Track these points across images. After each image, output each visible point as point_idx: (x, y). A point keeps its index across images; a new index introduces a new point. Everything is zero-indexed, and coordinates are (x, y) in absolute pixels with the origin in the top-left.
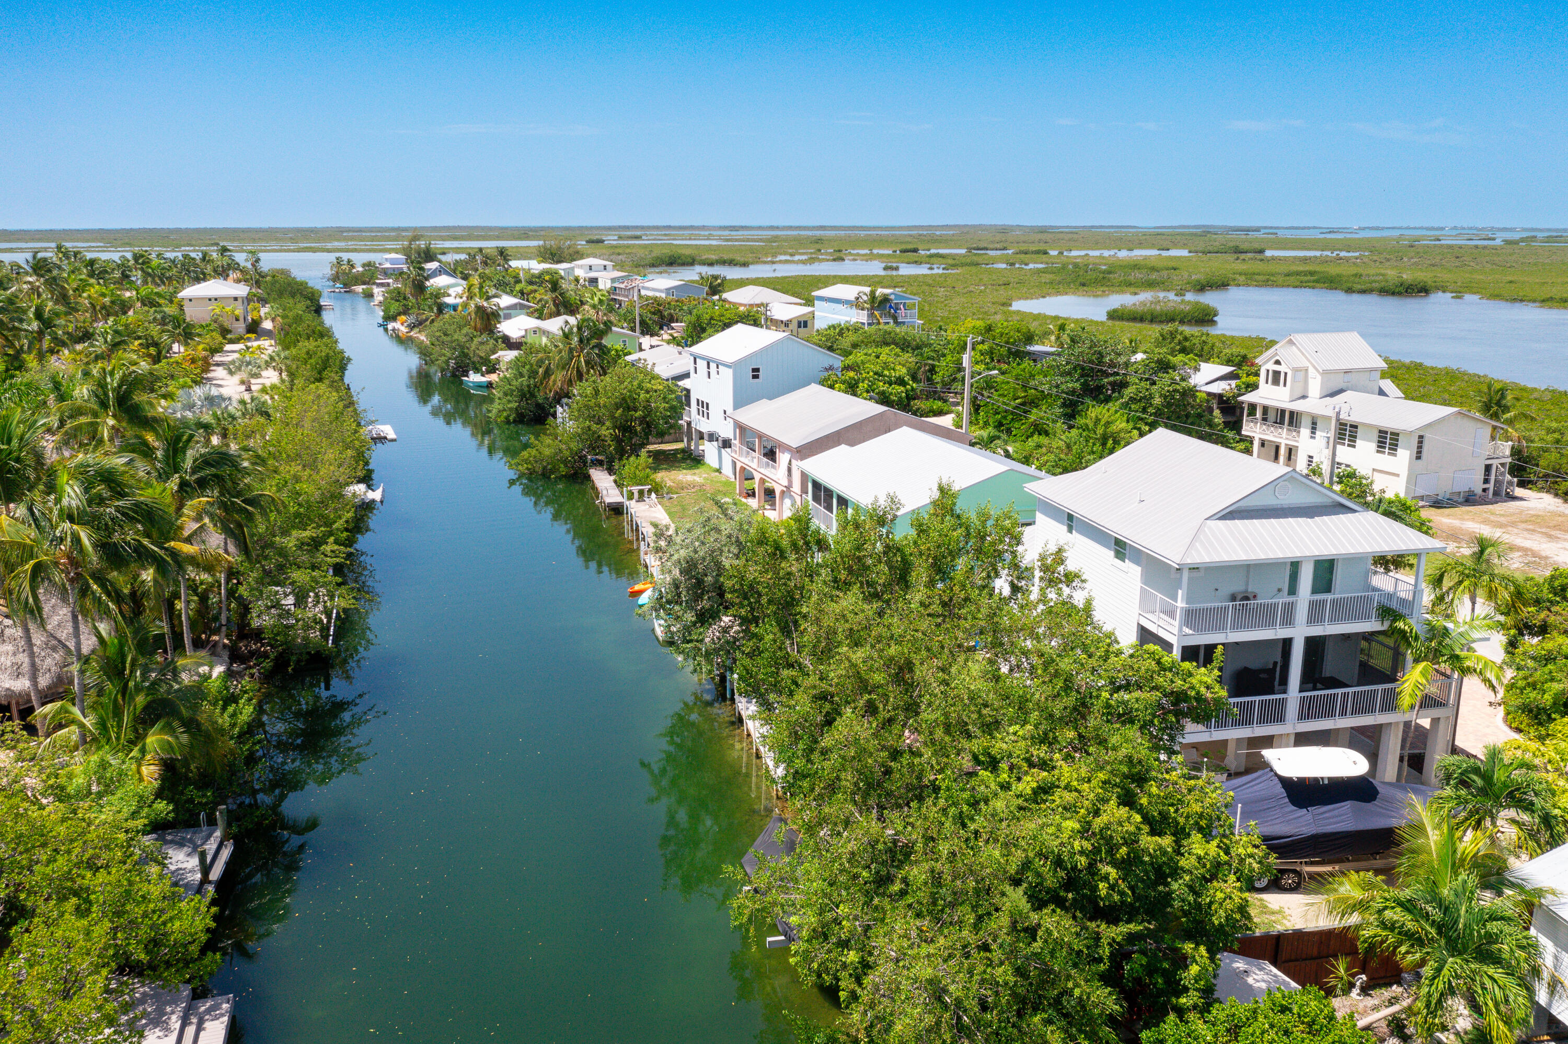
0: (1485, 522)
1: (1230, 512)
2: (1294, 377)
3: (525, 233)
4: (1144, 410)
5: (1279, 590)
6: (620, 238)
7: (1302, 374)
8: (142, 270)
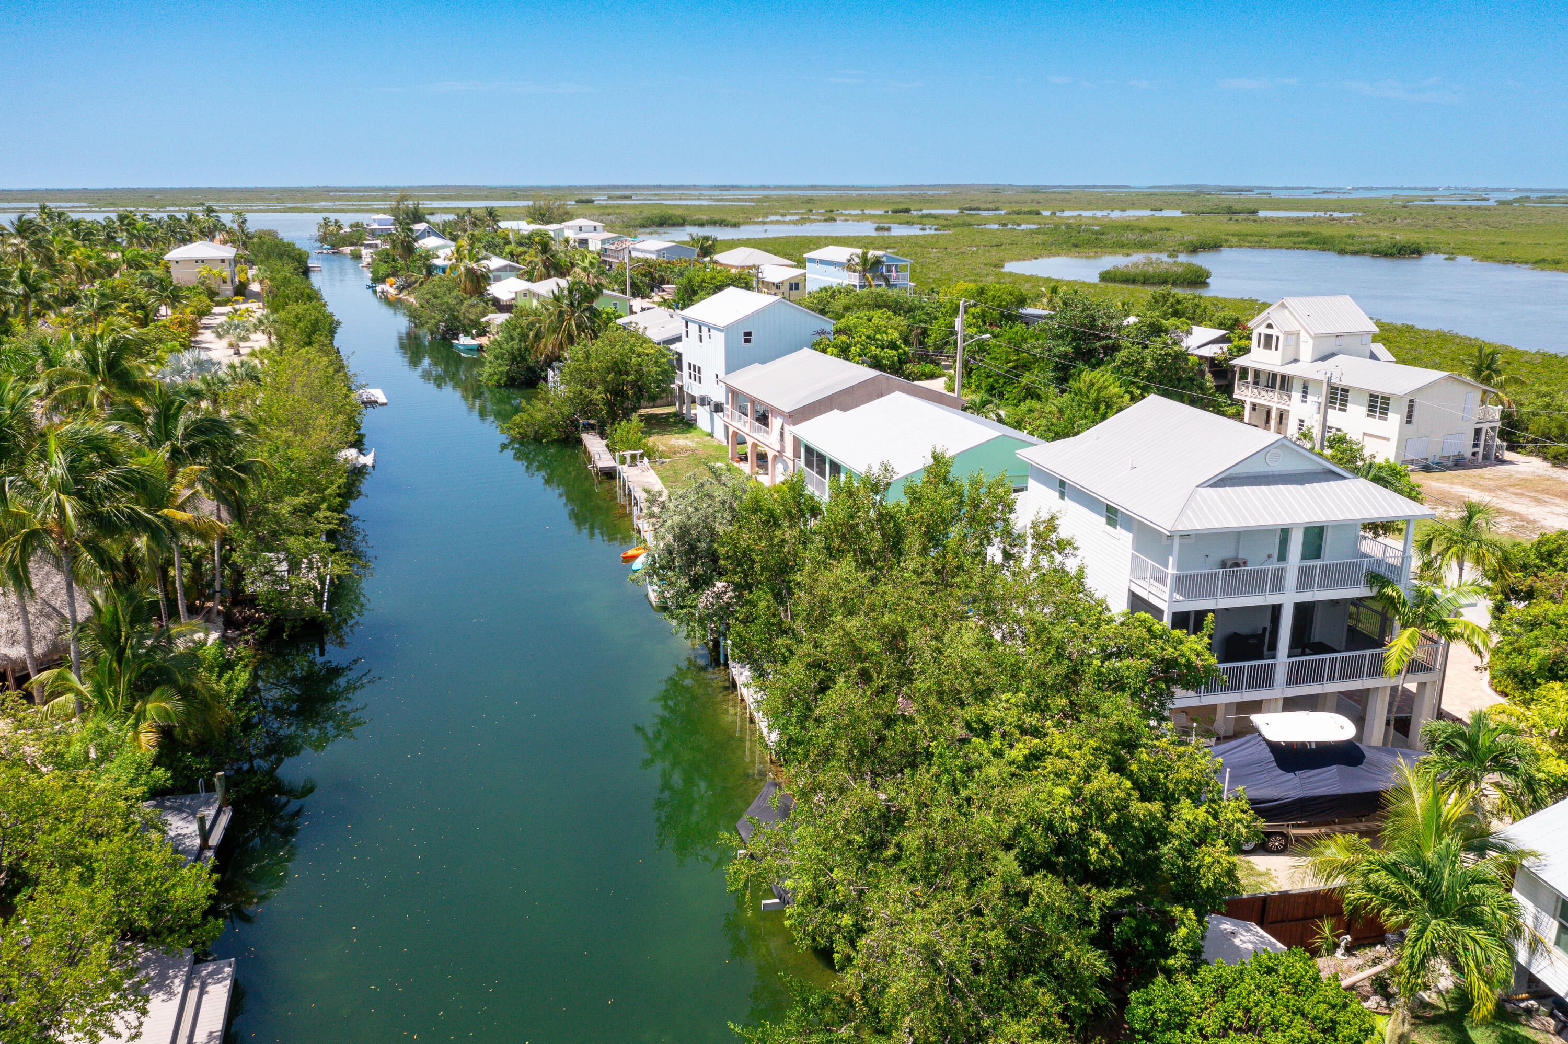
0: (1474, 486)
1: (1222, 480)
2: (1286, 340)
3: (514, 193)
4: (1136, 374)
5: (1269, 556)
6: (610, 198)
7: (1294, 338)
8: (127, 231)
